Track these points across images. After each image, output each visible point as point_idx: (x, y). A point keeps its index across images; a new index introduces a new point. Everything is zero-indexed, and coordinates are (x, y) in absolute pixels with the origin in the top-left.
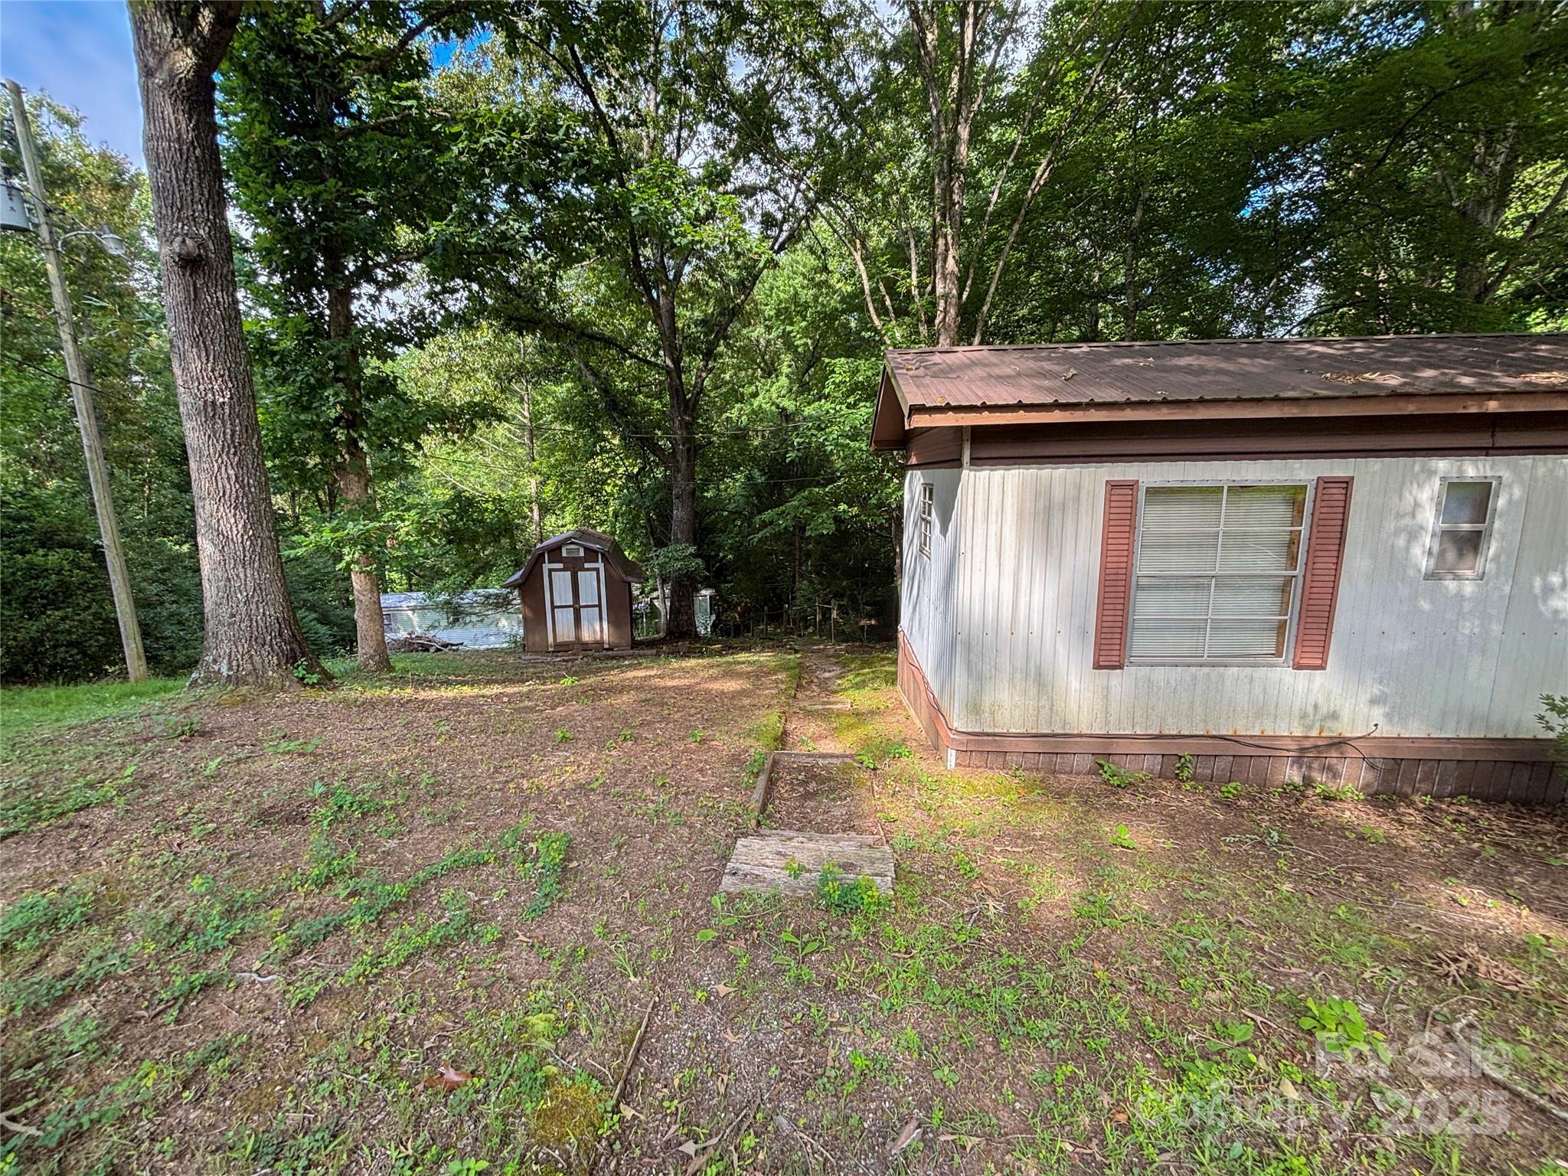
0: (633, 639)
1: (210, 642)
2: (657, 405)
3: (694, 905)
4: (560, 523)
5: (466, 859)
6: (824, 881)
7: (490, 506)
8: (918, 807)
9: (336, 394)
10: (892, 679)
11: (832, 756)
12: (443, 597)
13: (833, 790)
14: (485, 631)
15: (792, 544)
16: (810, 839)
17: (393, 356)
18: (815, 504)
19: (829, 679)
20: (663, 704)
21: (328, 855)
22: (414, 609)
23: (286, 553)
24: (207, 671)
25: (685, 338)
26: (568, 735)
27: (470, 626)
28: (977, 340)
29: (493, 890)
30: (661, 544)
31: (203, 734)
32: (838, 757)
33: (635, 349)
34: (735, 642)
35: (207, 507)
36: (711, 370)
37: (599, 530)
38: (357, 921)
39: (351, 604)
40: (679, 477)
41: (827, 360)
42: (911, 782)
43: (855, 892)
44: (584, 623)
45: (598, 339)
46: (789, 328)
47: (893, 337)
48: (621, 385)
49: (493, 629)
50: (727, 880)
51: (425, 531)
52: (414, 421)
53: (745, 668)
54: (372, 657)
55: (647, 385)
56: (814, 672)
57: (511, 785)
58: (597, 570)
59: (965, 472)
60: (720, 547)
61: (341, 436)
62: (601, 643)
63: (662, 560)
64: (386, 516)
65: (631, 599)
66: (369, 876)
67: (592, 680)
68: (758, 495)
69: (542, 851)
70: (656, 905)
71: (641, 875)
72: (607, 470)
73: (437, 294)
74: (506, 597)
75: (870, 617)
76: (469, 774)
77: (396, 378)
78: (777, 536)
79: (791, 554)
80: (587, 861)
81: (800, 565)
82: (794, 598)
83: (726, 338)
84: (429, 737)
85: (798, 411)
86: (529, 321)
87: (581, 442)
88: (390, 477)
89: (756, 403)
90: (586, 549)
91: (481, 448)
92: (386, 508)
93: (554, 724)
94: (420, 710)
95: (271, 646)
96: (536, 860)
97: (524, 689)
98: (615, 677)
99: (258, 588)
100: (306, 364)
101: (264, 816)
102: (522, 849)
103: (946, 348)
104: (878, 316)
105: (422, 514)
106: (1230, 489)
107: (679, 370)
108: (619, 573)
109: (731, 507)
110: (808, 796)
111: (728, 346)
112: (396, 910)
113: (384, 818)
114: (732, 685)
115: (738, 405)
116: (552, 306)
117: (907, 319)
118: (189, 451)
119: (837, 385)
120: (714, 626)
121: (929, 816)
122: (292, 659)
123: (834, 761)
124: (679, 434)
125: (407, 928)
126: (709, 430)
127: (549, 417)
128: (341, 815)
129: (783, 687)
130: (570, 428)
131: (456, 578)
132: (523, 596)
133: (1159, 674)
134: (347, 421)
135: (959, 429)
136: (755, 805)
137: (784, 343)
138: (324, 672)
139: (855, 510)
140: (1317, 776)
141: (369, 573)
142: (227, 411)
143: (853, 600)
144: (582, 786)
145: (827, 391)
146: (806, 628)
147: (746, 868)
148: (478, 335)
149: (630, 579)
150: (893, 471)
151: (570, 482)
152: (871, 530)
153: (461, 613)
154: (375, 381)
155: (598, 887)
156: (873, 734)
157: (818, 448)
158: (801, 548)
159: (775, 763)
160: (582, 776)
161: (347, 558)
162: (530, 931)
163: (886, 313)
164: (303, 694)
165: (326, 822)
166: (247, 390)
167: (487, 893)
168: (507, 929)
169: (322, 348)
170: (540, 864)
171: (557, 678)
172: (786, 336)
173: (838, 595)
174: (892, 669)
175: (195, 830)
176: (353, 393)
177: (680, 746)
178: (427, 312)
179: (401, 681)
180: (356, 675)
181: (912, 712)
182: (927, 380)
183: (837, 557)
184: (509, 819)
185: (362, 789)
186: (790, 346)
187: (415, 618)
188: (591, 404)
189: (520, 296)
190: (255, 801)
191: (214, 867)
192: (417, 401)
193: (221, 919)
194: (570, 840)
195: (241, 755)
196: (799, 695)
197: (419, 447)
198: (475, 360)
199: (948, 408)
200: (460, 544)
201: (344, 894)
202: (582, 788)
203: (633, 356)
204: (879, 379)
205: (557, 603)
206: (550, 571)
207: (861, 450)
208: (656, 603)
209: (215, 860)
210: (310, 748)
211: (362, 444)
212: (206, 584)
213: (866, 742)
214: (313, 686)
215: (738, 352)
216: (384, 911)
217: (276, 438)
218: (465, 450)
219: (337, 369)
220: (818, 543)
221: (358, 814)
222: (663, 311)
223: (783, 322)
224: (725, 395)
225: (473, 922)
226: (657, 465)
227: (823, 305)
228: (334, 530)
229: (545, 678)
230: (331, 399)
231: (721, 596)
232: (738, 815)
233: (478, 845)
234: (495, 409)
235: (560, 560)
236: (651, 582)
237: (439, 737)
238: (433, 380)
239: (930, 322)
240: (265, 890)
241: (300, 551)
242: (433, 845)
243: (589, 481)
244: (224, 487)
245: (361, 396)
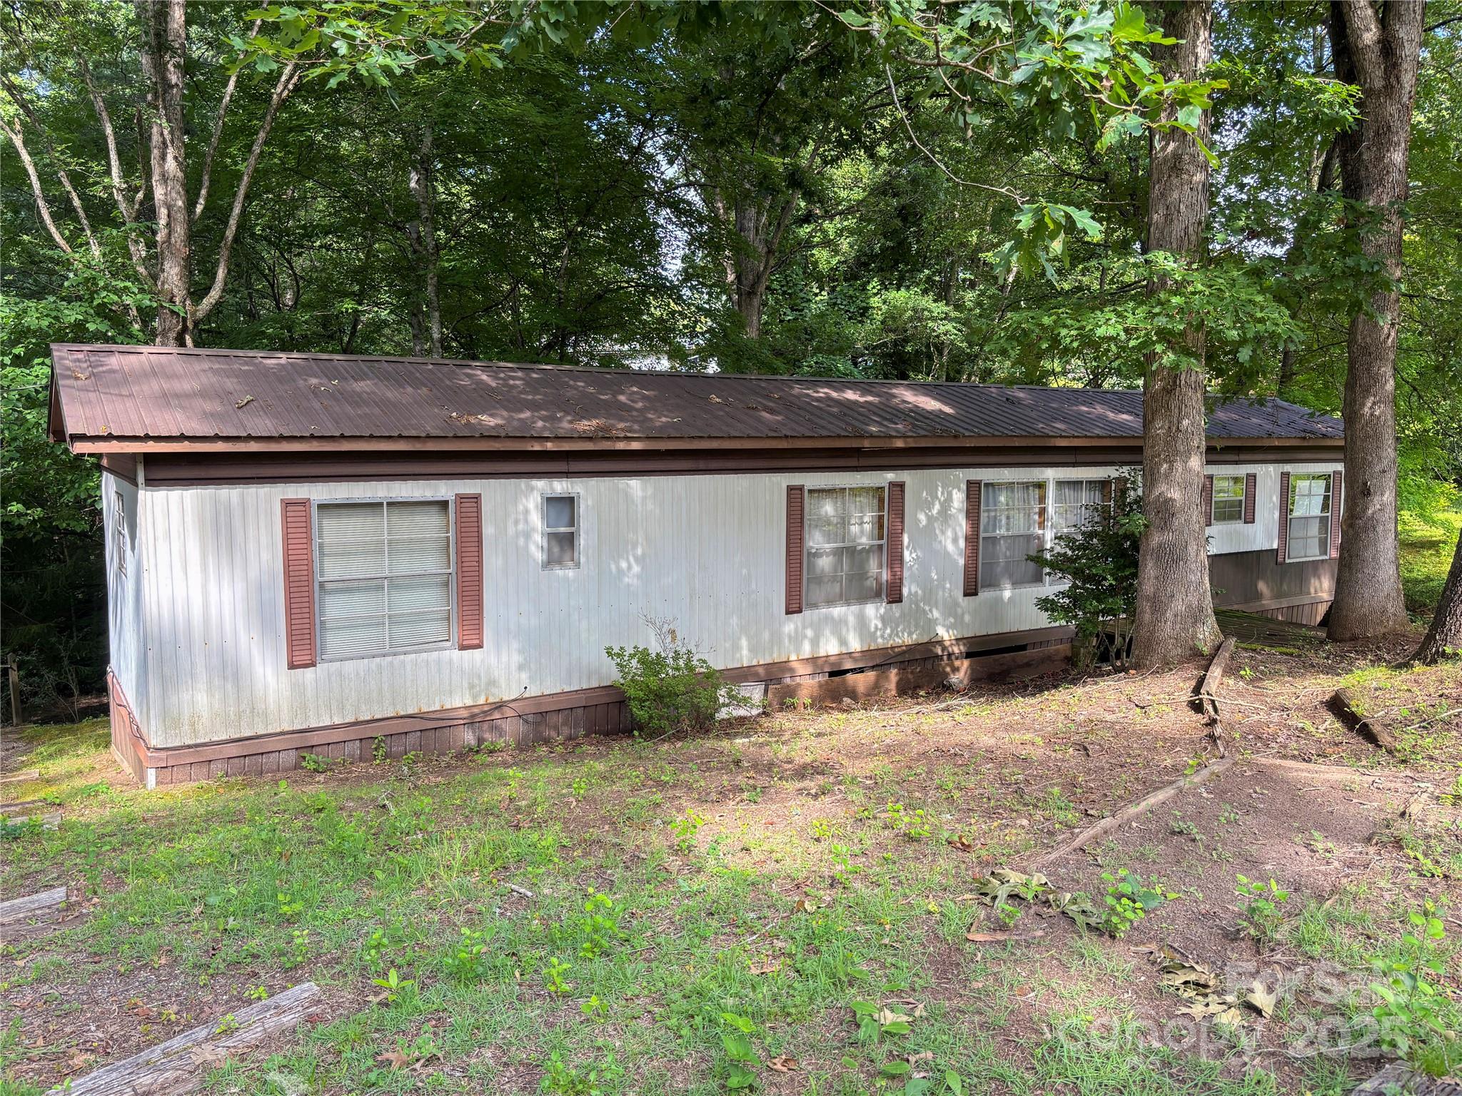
19: (6, 758)
59: (141, 490)
106: (389, 504)
133: (349, 666)
140: (487, 736)
156: (67, 788)
181: (125, 764)
182: (96, 396)
199: (111, 437)
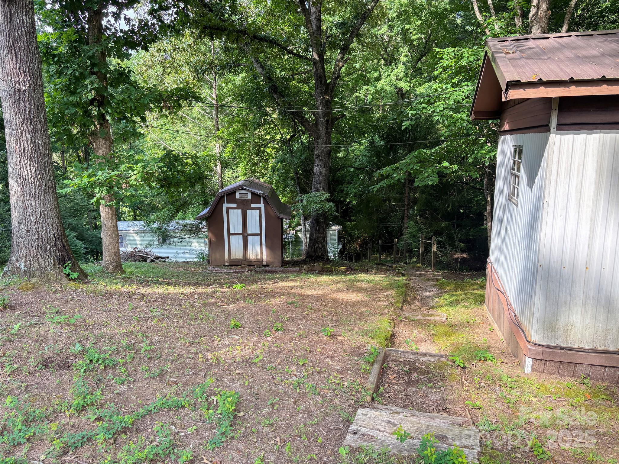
0: (283, 259)
1: (15, 248)
2: (305, 88)
3: (325, 452)
4: (235, 175)
5: (170, 402)
6: (424, 446)
7: (189, 161)
8: (499, 399)
9: (92, 83)
10: (480, 300)
11: (430, 355)
12: (156, 225)
13: (430, 381)
14: (183, 249)
15: (402, 193)
16: (412, 415)
17: (128, 56)
18: (423, 162)
19: (429, 297)
20: (304, 307)
21: (84, 392)
22: (137, 233)
23: (60, 191)
24: (13, 267)
25: (328, 37)
26: (238, 324)
27: (173, 246)
28: (565, 28)
29: (187, 426)
30: (304, 191)
31: (10, 307)
32: (435, 356)
33: (291, 47)
34: (355, 265)
35: (14, 159)
36: (346, 61)
37: (262, 180)
38: (101, 436)
39: (97, 228)
40: (320, 142)
41: (437, 50)
42: (493, 380)
43: (448, 458)
44: (250, 247)
45: (266, 41)
46: (407, 26)
47: (492, 30)
48: (279, 74)
49: (188, 249)
50: (349, 438)
51: (147, 178)
52: (141, 101)
53: (363, 285)
54: (111, 263)
55: (299, 74)
56: (416, 291)
57: (200, 356)
58: (260, 209)
59: (551, 135)
60: (347, 195)
61: (94, 112)
62: (260, 261)
63: (305, 202)
64: (123, 168)
65: (282, 231)
66: (109, 407)
67: (254, 287)
68: (378, 155)
69: (221, 402)
70: (298, 449)
71: (288, 426)
72: (268, 137)
73: (156, 11)
74: (197, 226)
75: (463, 251)
76: (172, 346)
77: (130, 71)
78: (391, 187)
79: (400, 200)
80: (250, 413)
81: (408, 210)
82: (402, 235)
83: (358, 36)
84: (147, 318)
85: (411, 90)
86: (218, 29)
87: (250, 118)
88: (125, 140)
89: (379, 85)
90: (253, 194)
91: (184, 121)
92: (121, 163)
93: (229, 316)
94: (141, 300)
95: (50, 252)
96: (216, 408)
97: (209, 290)
98: (270, 285)
99: (42, 213)
100: (73, 63)
101: (46, 363)
102: (207, 400)
103: (538, 36)
104: (481, 12)
105: (145, 167)
107: (322, 61)
108: (275, 212)
109: (356, 165)
110: (410, 383)
111: (360, 42)
112: (125, 433)
113: (118, 371)
114: (354, 297)
115: (365, 87)
116: (234, 17)
117: (505, 15)
118: (5, 122)
119: (444, 69)
120: (341, 252)
121: (508, 407)
122: (62, 261)
123: (432, 359)
124: (321, 109)
125: (132, 446)
126: (342, 105)
127: (229, 99)
128: (91, 366)
129: (393, 300)
130: (244, 106)
131: (165, 212)
132: (209, 226)
134: (98, 101)
135: (548, 101)
136: (371, 385)
137: (403, 39)
138: (81, 271)
139: (455, 167)
141: (110, 206)
142: (27, 95)
143: (450, 238)
144: (247, 361)
145: (436, 73)
146: (411, 257)
147: (364, 430)
148: (183, 40)
149: (282, 216)
150: (487, 136)
151: (243, 146)
152: (467, 184)
153: (168, 236)
154: (116, 73)
155: (258, 432)
156: (463, 341)
157: (427, 119)
158: (409, 196)
159: (386, 357)
160: (247, 353)
161: (98, 196)
162: (211, 457)
163: (487, 10)
164: (69, 285)
165: (82, 370)
166: (39, 81)
167: (183, 428)
168: (195, 454)
169: (84, 51)
170: (219, 412)
171: (231, 285)
172: (404, 33)
173: (438, 233)
174: (480, 292)
175: (7, 367)
176: (102, 82)
177: (316, 338)
178: (150, 24)
179: (129, 280)
180: (101, 274)
181: (495, 326)
182: (522, 62)
183: (438, 204)
184: (198, 379)
185: (105, 350)
186: (407, 41)
187: (137, 238)
188: (259, 89)
189: (212, 11)
190: (40, 352)
191: (17, 392)
192: (143, 88)
193: (22, 425)
194: (239, 397)
195: (32, 322)
196: (405, 308)
197: (143, 120)
198: (180, 58)
199: (541, 83)
200: (168, 188)
201: (93, 418)
202: (248, 362)
203: (290, 52)
204: (480, 63)
205: (232, 231)
206: (228, 209)
207: (462, 119)
208: (299, 234)
209: (19, 388)
210: (73, 321)
211: (108, 117)
212: (12, 209)
213: (458, 347)
214: (75, 280)
215: (367, 46)
216: (118, 433)
217: (54, 113)
218: (173, 123)
219: (93, 65)
220: (423, 192)
221: (102, 367)
222: (313, 18)
223: (403, 21)
224: (356, 80)
225: (174, 446)
226: (304, 133)
227: (435, 7)
228: (89, 176)
229: (223, 284)
230: (89, 86)
231: (346, 232)
232: (357, 391)
233: (178, 394)
234: (194, 93)
235: (234, 200)
236: (296, 219)
237: (153, 319)
238: (152, 73)
239: (524, 15)
240: (47, 410)
241: (68, 190)
242: (149, 392)
243: (255, 145)
244: (24, 146)
245: (108, 84)
